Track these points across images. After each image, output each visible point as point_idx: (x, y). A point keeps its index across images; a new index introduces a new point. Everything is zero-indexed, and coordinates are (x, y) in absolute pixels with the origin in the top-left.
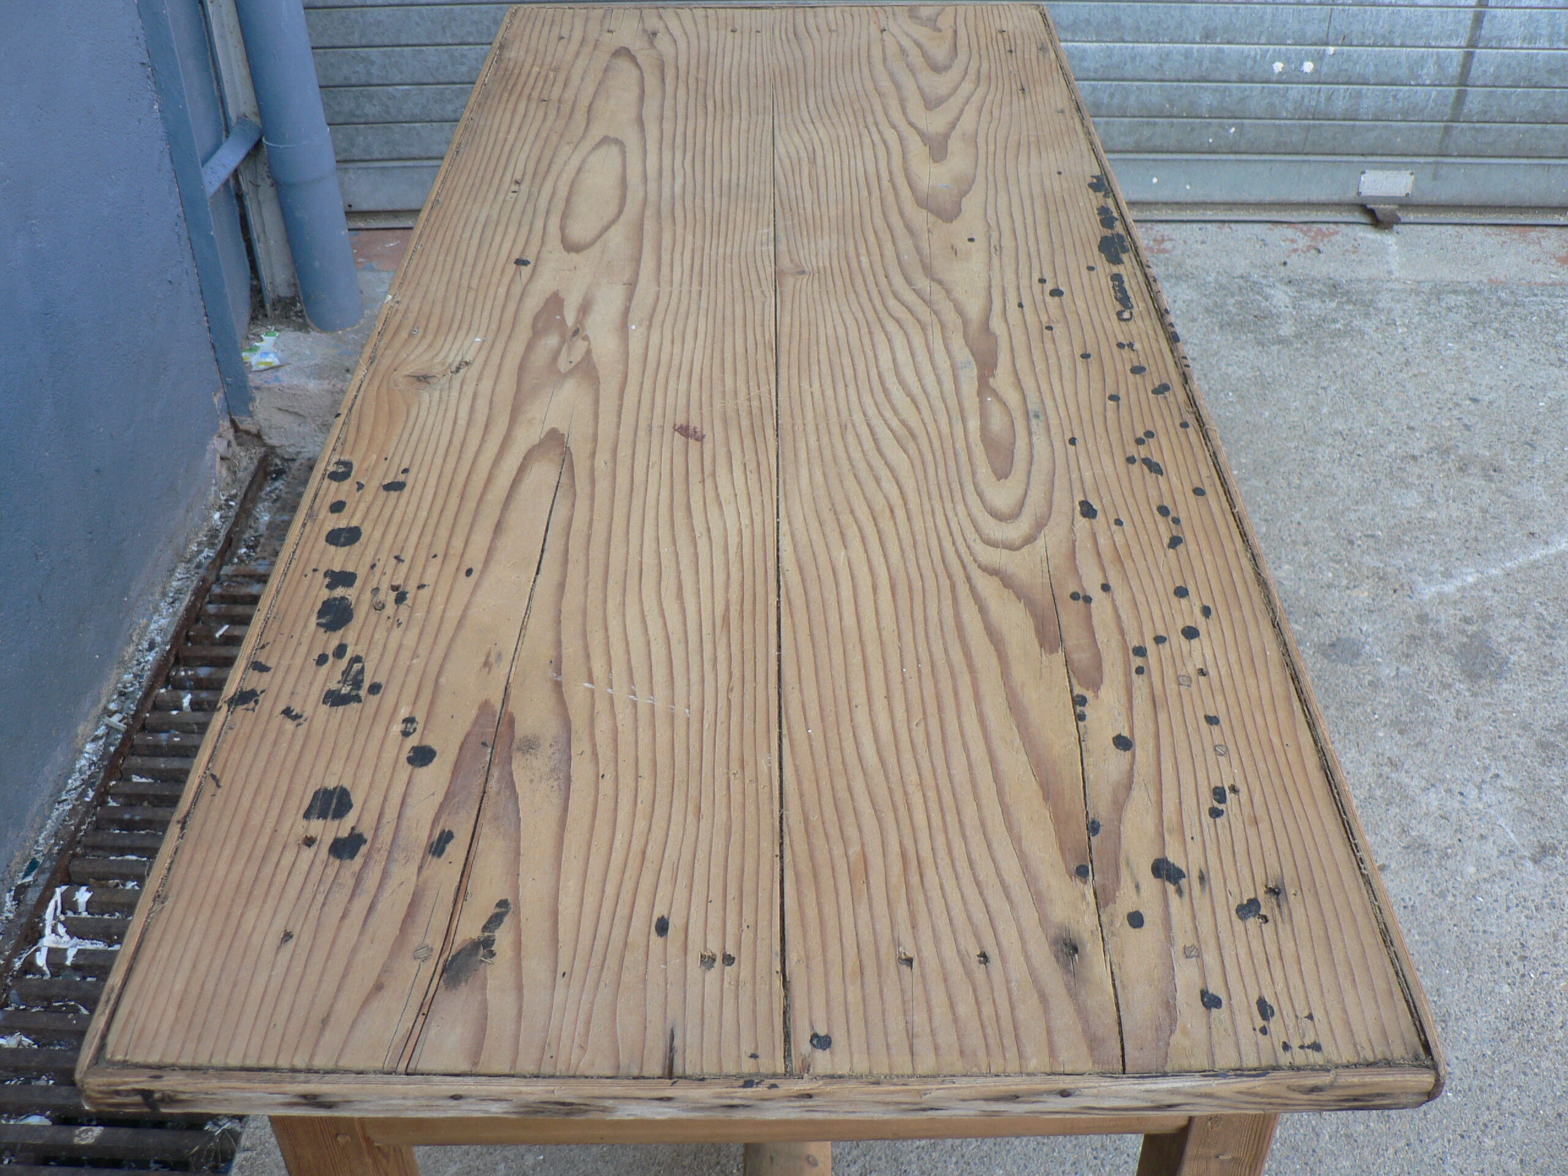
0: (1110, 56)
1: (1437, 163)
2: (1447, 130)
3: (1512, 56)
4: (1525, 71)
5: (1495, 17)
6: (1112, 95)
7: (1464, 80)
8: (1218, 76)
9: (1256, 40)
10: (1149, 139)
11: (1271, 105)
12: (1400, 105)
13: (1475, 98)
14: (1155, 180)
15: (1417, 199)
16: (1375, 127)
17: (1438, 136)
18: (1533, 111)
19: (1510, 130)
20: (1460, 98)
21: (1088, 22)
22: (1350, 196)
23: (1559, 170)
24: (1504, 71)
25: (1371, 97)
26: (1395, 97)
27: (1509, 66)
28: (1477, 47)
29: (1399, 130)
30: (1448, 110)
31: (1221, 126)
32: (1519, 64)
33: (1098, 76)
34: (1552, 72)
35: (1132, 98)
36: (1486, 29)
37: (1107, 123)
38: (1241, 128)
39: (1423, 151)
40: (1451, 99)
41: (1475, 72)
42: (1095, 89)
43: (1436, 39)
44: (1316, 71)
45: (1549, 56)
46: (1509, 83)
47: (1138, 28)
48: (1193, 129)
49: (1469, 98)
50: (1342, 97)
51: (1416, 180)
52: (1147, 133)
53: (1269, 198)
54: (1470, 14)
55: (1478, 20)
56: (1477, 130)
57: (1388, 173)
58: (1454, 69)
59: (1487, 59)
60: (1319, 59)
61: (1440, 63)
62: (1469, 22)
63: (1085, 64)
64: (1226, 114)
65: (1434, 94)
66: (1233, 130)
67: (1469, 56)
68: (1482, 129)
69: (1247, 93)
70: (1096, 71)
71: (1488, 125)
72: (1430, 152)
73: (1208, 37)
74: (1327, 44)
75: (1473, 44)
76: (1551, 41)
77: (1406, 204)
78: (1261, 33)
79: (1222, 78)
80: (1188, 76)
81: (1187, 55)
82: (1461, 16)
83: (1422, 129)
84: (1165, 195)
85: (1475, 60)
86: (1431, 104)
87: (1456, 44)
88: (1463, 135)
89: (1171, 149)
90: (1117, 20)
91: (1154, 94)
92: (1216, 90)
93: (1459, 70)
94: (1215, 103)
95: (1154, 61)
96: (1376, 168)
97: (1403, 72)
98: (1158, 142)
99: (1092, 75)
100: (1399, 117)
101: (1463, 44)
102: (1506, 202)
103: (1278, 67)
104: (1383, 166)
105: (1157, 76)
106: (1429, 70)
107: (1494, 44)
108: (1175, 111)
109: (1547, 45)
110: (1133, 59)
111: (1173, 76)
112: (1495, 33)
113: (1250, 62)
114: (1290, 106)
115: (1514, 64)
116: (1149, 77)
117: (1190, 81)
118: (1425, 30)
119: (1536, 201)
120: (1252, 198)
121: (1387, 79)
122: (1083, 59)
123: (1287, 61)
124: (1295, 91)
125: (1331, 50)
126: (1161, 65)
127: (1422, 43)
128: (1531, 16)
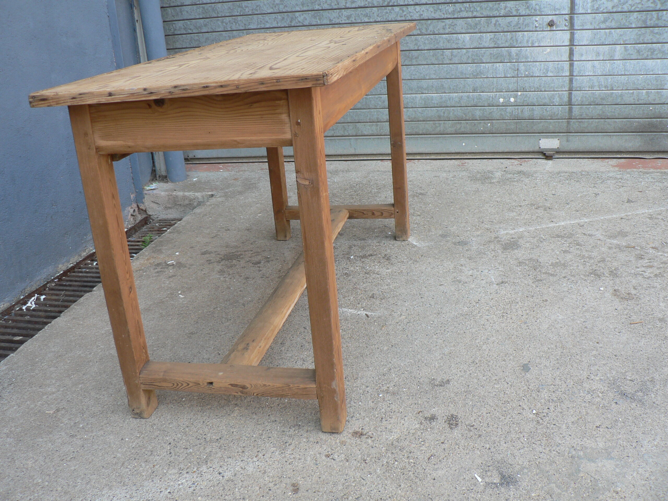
0: (442, 98)
1: (567, 135)
2: (568, 123)
3: (586, 94)
4: (592, 99)
5: (577, 79)
6: (444, 113)
7: (570, 103)
8: (480, 105)
9: (492, 91)
10: (459, 129)
11: (501, 114)
12: (549, 113)
13: (576, 110)
14: (464, 144)
15: (561, 150)
16: (541, 122)
17: (565, 125)
18: (599, 114)
19: (592, 122)
20: (570, 110)
21: (432, 86)
22: (536, 149)
23: (615, 137)
24: (584, 99)
25: (538, 111)
26: (546, 110)
27: (586, 97)
28: (572, 91)
29: (550, 123)
30: (567, 114)
31: (484, 123)
32: (589, 96)
33: (438, 106)
34: (603, 99)
35: (451, 113)
36: (575, 84)
37: (444, 123)
38: (492, 124)
39: (561, 131)
40: (567, 110)
41: (574, 100)
42: (438, 111)
43: (557, 88)
44: (515, 101)
45: (600, 93)
46: (587, 104)
47: (450, 88)
48: (475, 125)
49: (574, 110)
50: (527, 112)
51: (560, 142)
52: (459, 126)
53: (506, 150)
54: (567, 79)
55: (571, 81)
56: (580, 122)
57: (549, 139)
58: (566, 99)
59: (577, 96)
60: (515, 97)
61: (560, 96)
62: (568, 82)
63: (433, 102)
64: (486, 119)
65: (560, 109)
66: (489, 124)
67: (570, 94)
68: (582, 122)
69: (492, 110)
70: (437, 104)
71: (583, 120)
72: (564, 131)
73: (474, 91)
74: (518, 91)
75: (571, 90)
76: (600, 87)
77: (558, 152)
78: (493, 88)
79: (482, 105)
80: (470, 105)
81: (468, 97)
82: (565, 79)
83: (559, 122)
84: (468, 150)
85: (573, 95)
86: (560, 113)
87: (565, 90)
88: (575, 125)
89: (468, 132)
90: (442, 85)
91: (459, 112)
92: (481, 109)
93: (567, 99)
94: (481, 115)
95: (457, 100)
96: (545, 138)
97: (547, 101)
98: (463, 130)
99: (436, 105)
100: (549, 118)
101: (567, 89)
102: (596, 150)
103: (501, 100)
104: (547, 137)
105: (459, 105)
106: (557, 100)
107: (578, 89)
108: (467, 118)
109: (598, 89)
110: (450, 99)
111: (464, 105)
112: (578, 85)
113: (491, 99)
114: (509, 115)
115: (587, 96)
116: (456, 105)
117: (471, 107)
118: (552, 85)
119: (608, 149)
120: (500, 150)
121: (542, 104)
122: (432, 100)
123: (504, 98)
124: (509, 109)
125: (519, 93)
126: (459, 101)
127: (552, 90)
128: (590, 79)
